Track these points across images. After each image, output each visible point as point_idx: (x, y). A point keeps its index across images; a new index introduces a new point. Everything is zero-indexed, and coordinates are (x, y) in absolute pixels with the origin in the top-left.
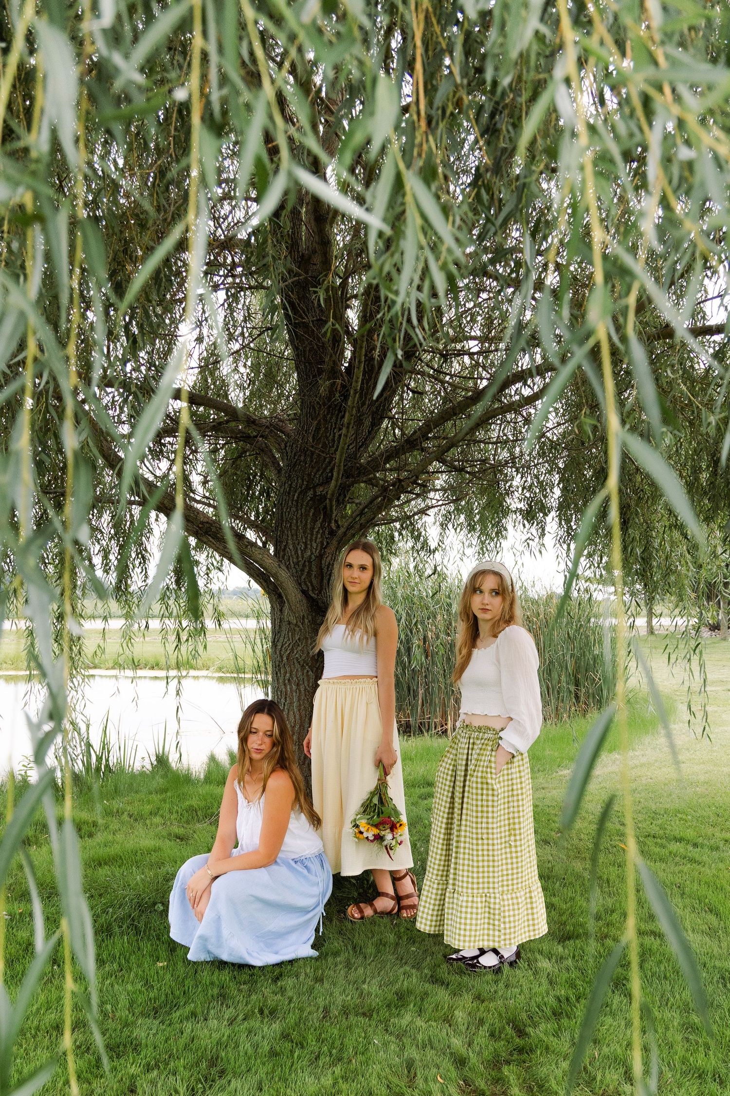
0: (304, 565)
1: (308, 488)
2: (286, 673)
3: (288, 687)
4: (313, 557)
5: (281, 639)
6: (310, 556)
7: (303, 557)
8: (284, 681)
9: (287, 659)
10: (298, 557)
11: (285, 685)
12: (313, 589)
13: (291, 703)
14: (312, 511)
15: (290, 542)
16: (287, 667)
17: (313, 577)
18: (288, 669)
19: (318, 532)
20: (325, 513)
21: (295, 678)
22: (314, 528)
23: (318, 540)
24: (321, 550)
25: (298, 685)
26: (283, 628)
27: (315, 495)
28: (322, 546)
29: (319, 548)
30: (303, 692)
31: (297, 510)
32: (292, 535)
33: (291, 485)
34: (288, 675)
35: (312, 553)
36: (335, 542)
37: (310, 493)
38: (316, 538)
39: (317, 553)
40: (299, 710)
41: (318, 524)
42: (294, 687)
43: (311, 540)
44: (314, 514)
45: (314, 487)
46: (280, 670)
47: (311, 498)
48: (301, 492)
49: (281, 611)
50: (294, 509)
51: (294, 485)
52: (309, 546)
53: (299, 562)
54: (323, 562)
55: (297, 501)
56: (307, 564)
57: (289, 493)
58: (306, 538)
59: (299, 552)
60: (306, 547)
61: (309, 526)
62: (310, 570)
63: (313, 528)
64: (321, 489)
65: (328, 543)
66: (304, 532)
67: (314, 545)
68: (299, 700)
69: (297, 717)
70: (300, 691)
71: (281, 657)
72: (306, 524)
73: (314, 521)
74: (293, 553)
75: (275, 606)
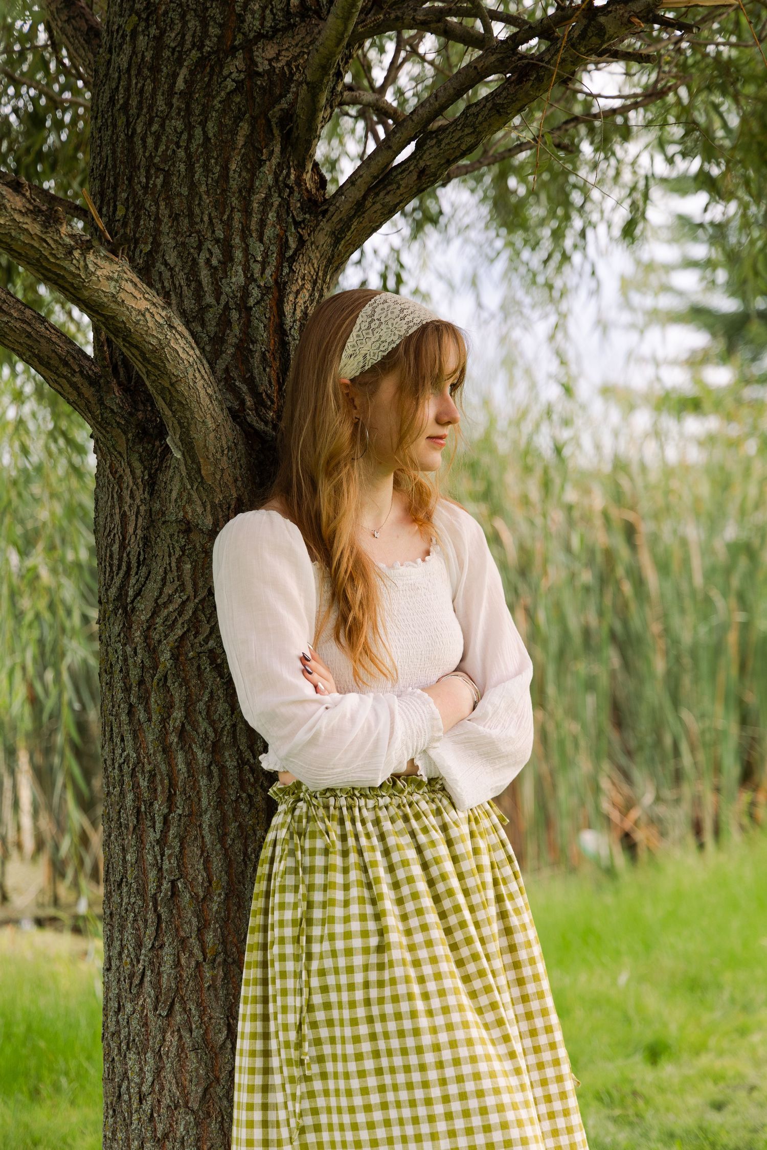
0: (225, 322)
1: (227, 50)
2: (168, 708)
3: (180, 758)
4: (256, 293)
5: (152, 587)
6: (245, 291)
7: (218, 293)
8: (162, 738)
9: (175, 657)
10: (199, 294)
11: (166, 750)
12: (260, 403)
13: (194, 815)
14: (244, 128)
15: (167, 240)
16: (173, 686)
17: (256, 360)
18: (178, 695)
19: (266, 203)
20: (287, 140)
21: (204, 725)
22: (251, 190)
23: (269, 232)
24: (279, 268)
25: (215, 749)
26: (161, 548)
27: (251, 72)
28: (281, 254)
29: (273, 259)
30: (233, 773)
31: (189, 127)
32: (175, 218)
33: (159, 39)
34: (178, 714)
35: (250, 279)
36: (323, 239)
37: (235, 66)
38: (262, 223)
39: (268, 277)
40: (222, 839)
41: (267, 175)
42: (202, 757)
43: (245, 233)
44: (250, 139)
45: (248, 47)
46: (145, 699)
47: (240, 84)
48: (201, 63)
49: (152, 485)
50: (179, 124)
51: (171, 38)
52: (238, 254)
53: (203, 309)
54: (288, 308)
55: (187, 95)
56: (235, 315)
57: (155, 69)
58: (228, 224)
59: (204, 275)
60: (228, 257)
61: (234, 185)
62: (247, 338)
63: (248, 190)
64: (271, 52)
65: (301, 242)
66: (221, 205)
67: (258, 250)
68: (220, 805)
69: (217, 863)
70: (222, 769)
71: (152, 651)
72: (225, 175)
73: (253, 165)
74: (181, 278)
75: (123, 468)
